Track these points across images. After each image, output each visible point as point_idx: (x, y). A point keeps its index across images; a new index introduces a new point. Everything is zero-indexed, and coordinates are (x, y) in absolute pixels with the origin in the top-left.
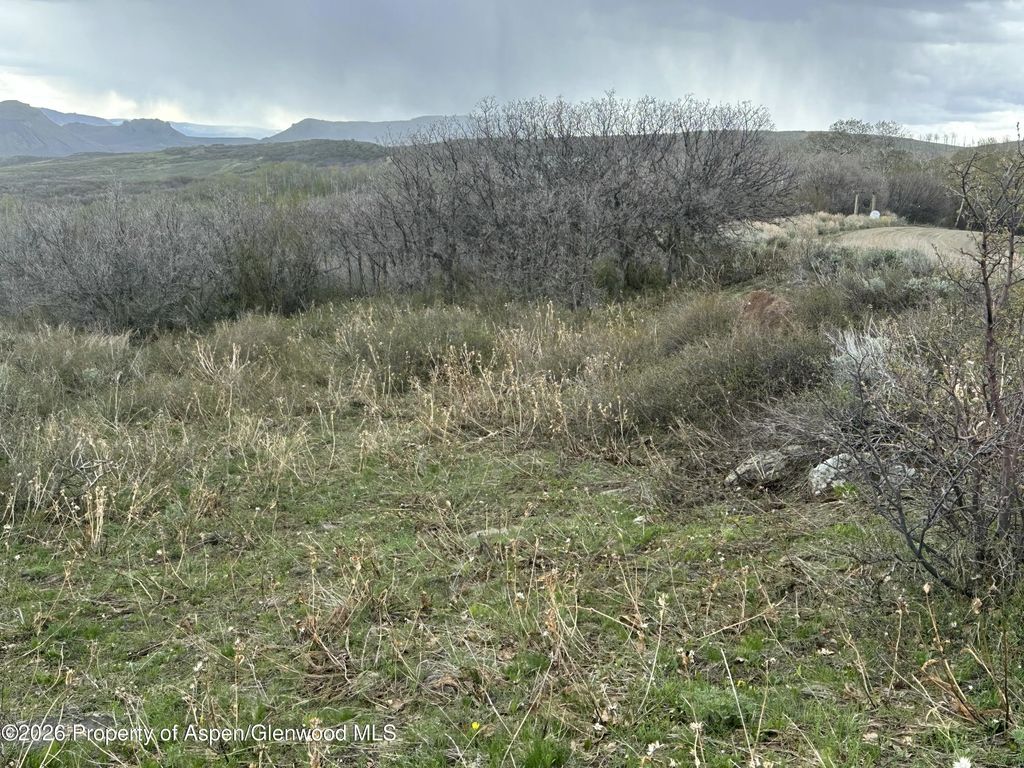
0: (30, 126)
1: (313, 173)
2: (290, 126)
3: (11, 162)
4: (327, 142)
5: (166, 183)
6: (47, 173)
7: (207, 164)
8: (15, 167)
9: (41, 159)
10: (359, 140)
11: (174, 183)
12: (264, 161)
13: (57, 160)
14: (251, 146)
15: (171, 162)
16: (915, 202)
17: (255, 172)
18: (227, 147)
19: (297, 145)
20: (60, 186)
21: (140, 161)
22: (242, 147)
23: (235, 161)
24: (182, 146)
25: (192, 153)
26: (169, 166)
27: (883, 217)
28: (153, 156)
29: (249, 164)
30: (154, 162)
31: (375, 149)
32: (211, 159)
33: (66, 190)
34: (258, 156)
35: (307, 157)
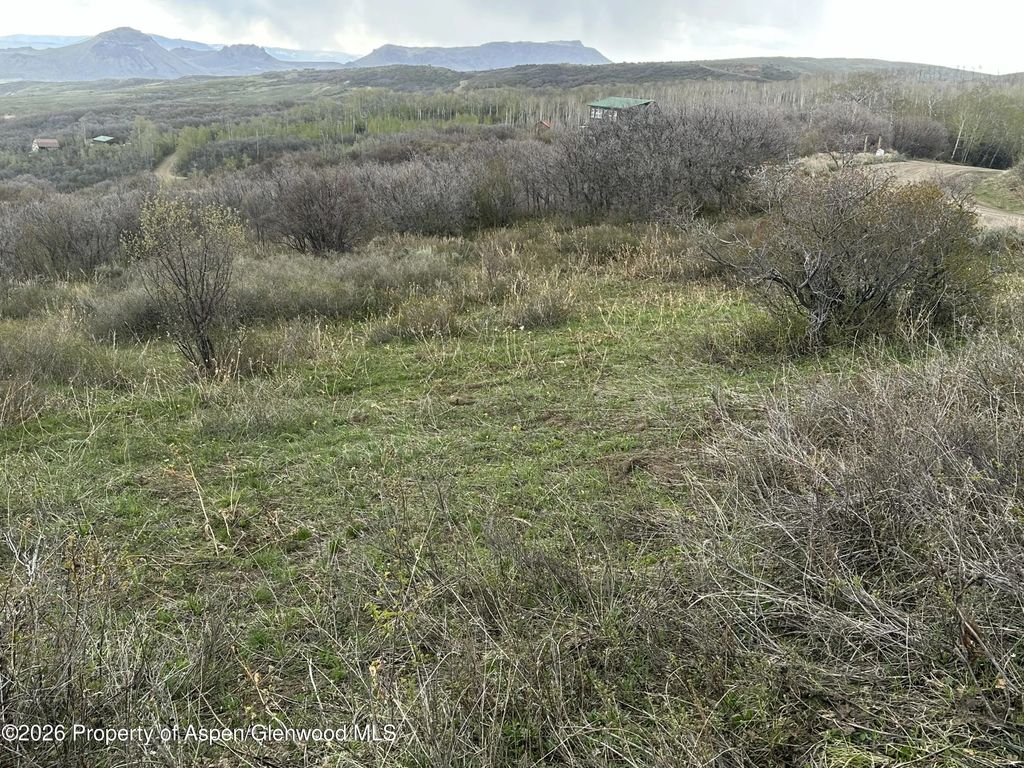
0: (142, 50)
1: (399, 99)
2: (371, 51)
3: (127, 84)
4: (407, 67)
5: (272, 106)
6: (160, 94)
7: (300, 87)
8: (132, 89)
9: (153, 81)
10: (436, 66)
11: (279, 106)
12: (351, 85)
13: (168, 82)
14: (339, 71)
15: (269, 85)
16: (916, 141)
17: (343, 95)
18: (317, 72)
19: (380, 70)
20: (180, 108)
21: (241, 84)
22: (330, 72)
23: (325, 84)
24: (278, 71)
25: (287, 77)
26: (266, 89)
27: (887, 154)
28: (252, 79)
29: (338, 87)
30: (254, 85)
31: (449, 74)
32: (305, 82)
33: (186, 111)
34: (346, 80)
35: (388, 81)
